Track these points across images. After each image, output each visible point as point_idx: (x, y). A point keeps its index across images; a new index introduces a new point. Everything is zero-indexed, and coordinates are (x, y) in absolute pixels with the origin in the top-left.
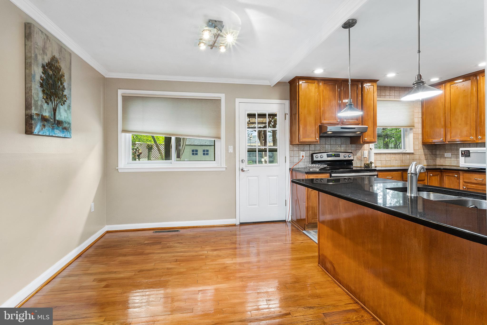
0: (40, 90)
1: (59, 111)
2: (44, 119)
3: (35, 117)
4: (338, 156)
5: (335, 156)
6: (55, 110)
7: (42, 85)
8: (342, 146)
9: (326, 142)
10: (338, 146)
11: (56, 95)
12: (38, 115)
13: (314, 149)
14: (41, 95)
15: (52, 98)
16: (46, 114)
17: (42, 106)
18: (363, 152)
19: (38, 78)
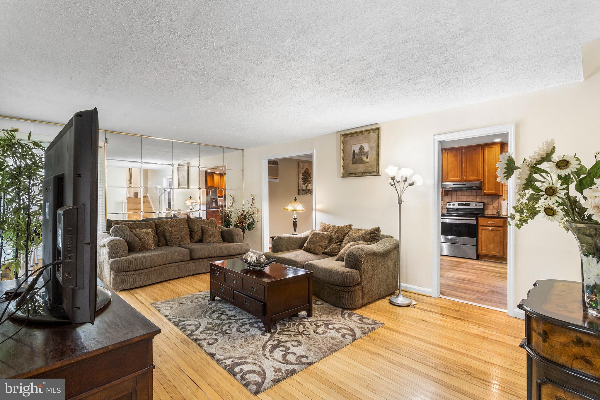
0: (302, 181)
1: (309, 186)
2: (303, 190)
3: (300, 190)
4: (469, 205)
5: (466, 205)
6: (307, 186)
7: (302, 179)
8: (477, 197)
9: (462, 194)
10: (474, 197)
11: (307, 181)
12: (301, 189)
13: (451, 199)
14: (302, 182)
15: (306, 183)
16: (304, 188)
17: (302, 186)
18: (500, 202)
19: (301, 178)
